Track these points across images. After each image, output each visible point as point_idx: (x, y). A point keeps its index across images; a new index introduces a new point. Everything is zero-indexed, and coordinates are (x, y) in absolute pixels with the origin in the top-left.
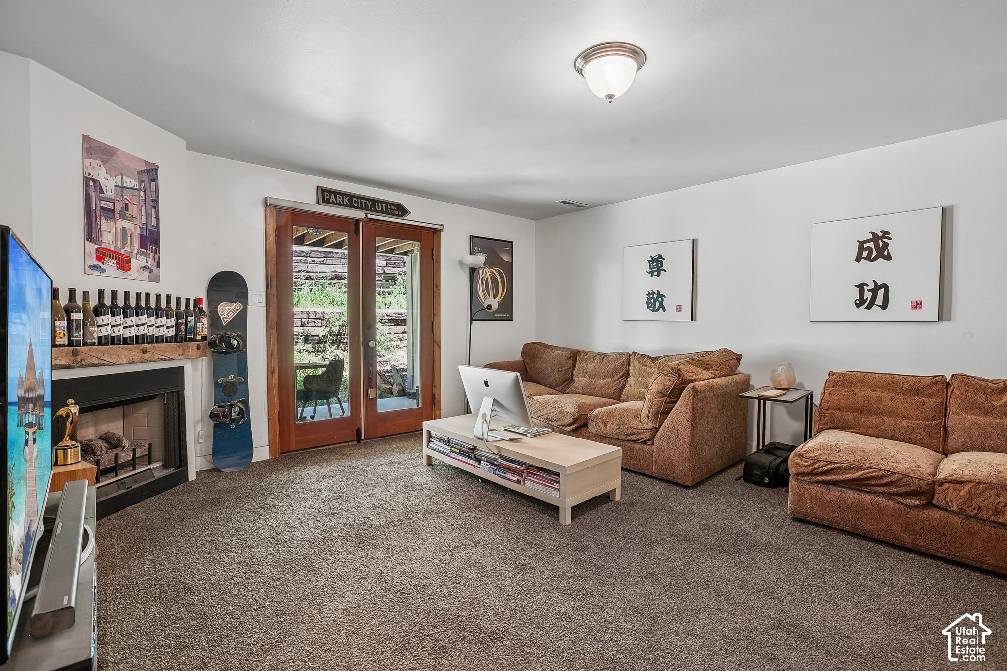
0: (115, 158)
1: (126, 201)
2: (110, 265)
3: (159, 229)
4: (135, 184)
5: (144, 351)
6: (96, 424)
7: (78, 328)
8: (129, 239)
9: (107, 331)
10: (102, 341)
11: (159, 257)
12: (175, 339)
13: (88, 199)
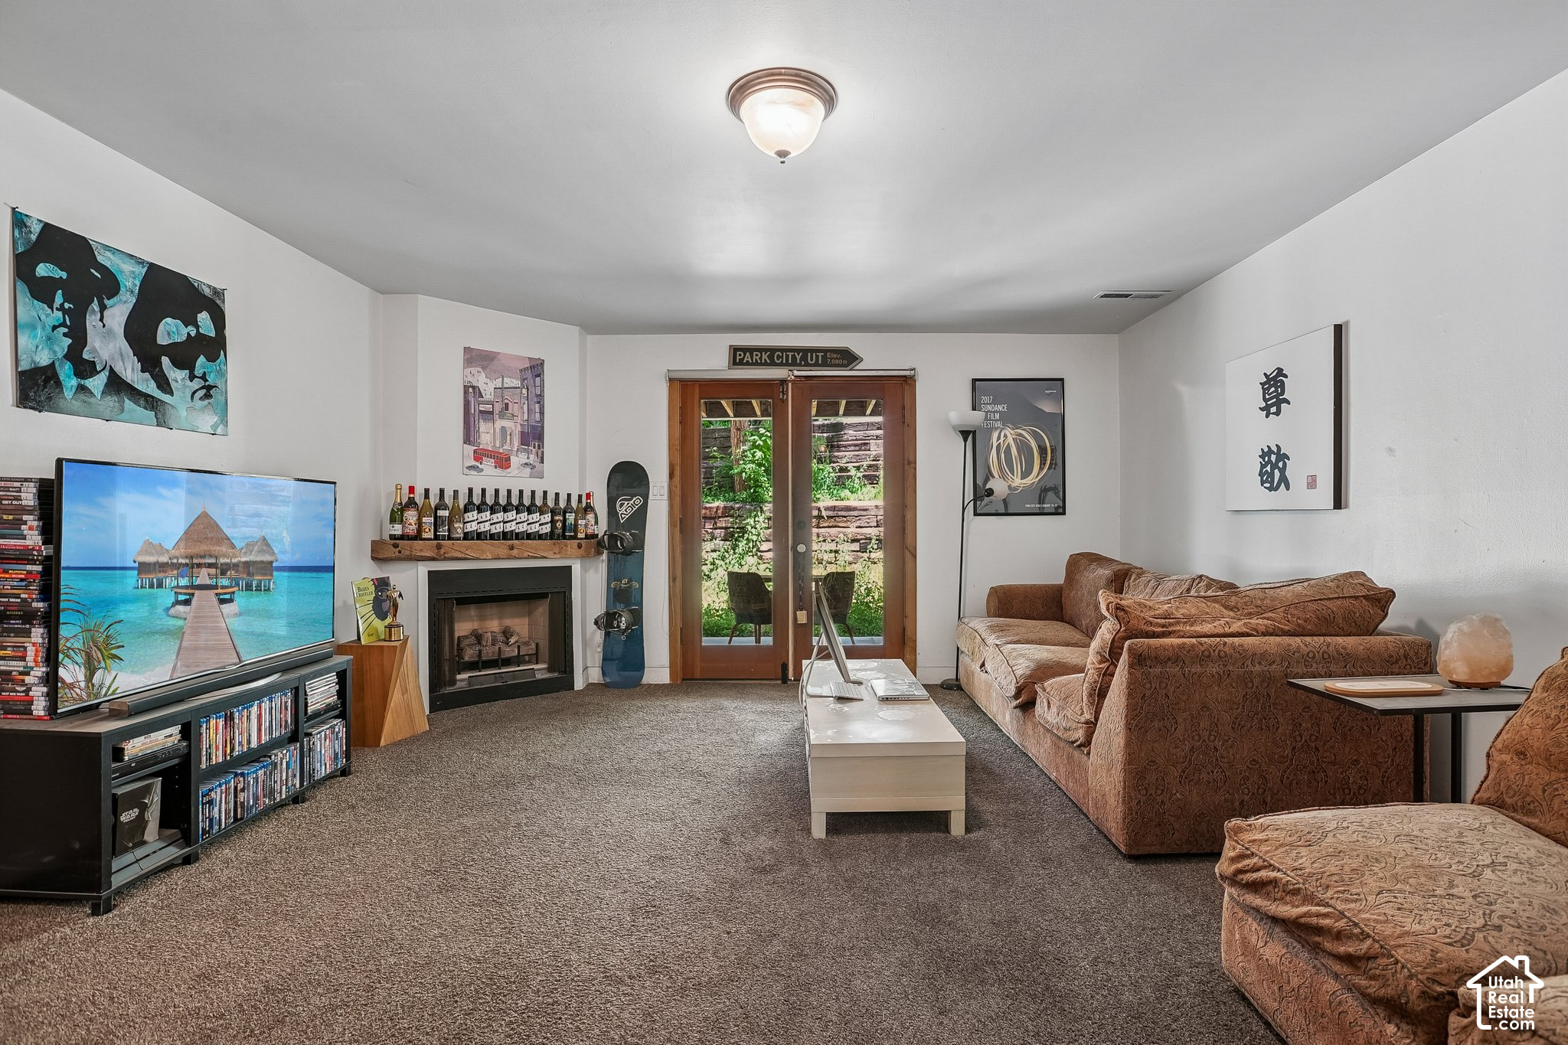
0: (495, 362)
1: (506, 401)
2: (488, 465)
3: (543, 424)
4: (517, 383)
5: (512, 548)
6: (500, 618)
7: (443, 524)
8: (508, 437)
9: (472, 527)
10: (467, 536)
11: (543, 452)
12: (551, 536)
13: (467, 405)
